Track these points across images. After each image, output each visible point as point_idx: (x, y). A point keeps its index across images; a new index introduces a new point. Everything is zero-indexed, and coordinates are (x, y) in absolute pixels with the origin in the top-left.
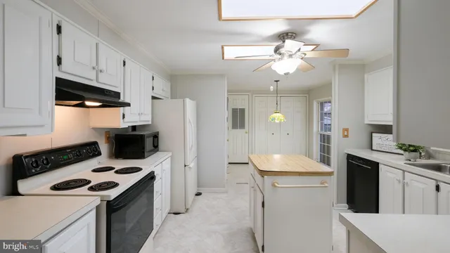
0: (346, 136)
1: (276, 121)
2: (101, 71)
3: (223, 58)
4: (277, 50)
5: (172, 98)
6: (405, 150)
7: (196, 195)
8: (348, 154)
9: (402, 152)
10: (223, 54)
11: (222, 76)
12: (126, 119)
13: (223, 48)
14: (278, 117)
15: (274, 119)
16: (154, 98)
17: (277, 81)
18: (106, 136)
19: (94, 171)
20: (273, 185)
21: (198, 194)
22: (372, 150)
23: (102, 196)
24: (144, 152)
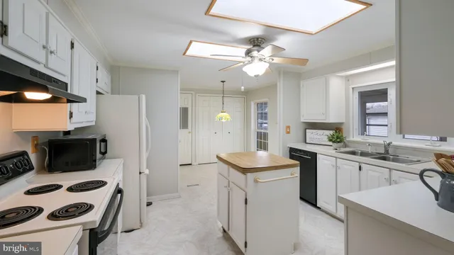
0: (288, 133)
1: (223, 120)
2: (51, 52)
3: (184, 54)
4: (248, 53)
5: (112, 93)
6: (334, 142)
7: (147, 205)
8: (291, 148)
9: (331, 143)
10: (187, 49)
11: (175, 72)
12: (74, 119)
13: (191, 42)
14: (225, 116)
15: (222, 118)
16: (98, 93)
17: (223, 82)
18: (33, 141)
19: (29, 193)
20: (256, 181)
21: (149, 204)
22: (306, 143)
23: (83, 224)
24: (95, 161)
